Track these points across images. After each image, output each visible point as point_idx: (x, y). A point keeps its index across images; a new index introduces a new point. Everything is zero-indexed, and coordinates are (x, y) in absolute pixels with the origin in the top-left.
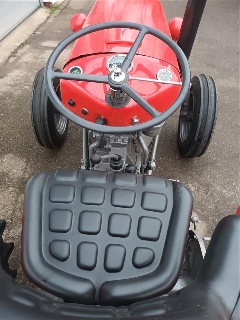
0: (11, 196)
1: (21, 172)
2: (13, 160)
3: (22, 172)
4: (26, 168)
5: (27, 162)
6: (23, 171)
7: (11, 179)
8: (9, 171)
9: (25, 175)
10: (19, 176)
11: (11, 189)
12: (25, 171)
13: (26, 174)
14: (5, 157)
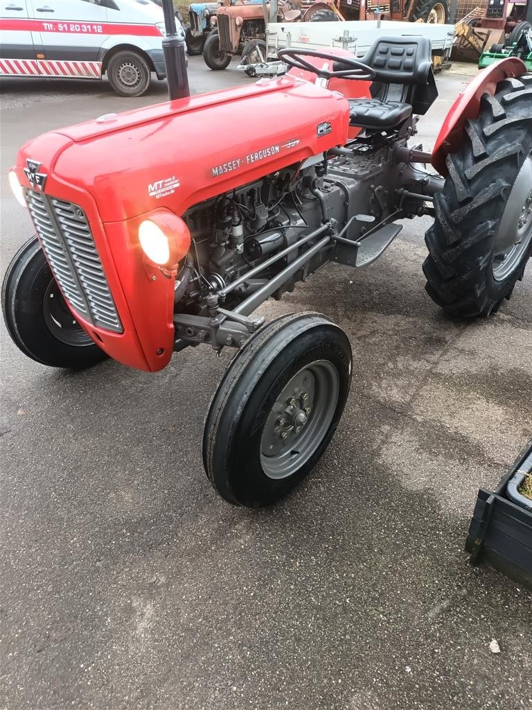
0: (422, 408)
1: (394, 439)
2: (405, 470)
3: (391, 438)
4: (383, 442)
5: (376, 453)
6: (390, 441)
7: (417, 435)
8: (417, 450)
9: (389, 431)
10: (401, 434)
11: (419, 419)
12: (386, 437)
13: (386, 432)
14: (420, 487)
